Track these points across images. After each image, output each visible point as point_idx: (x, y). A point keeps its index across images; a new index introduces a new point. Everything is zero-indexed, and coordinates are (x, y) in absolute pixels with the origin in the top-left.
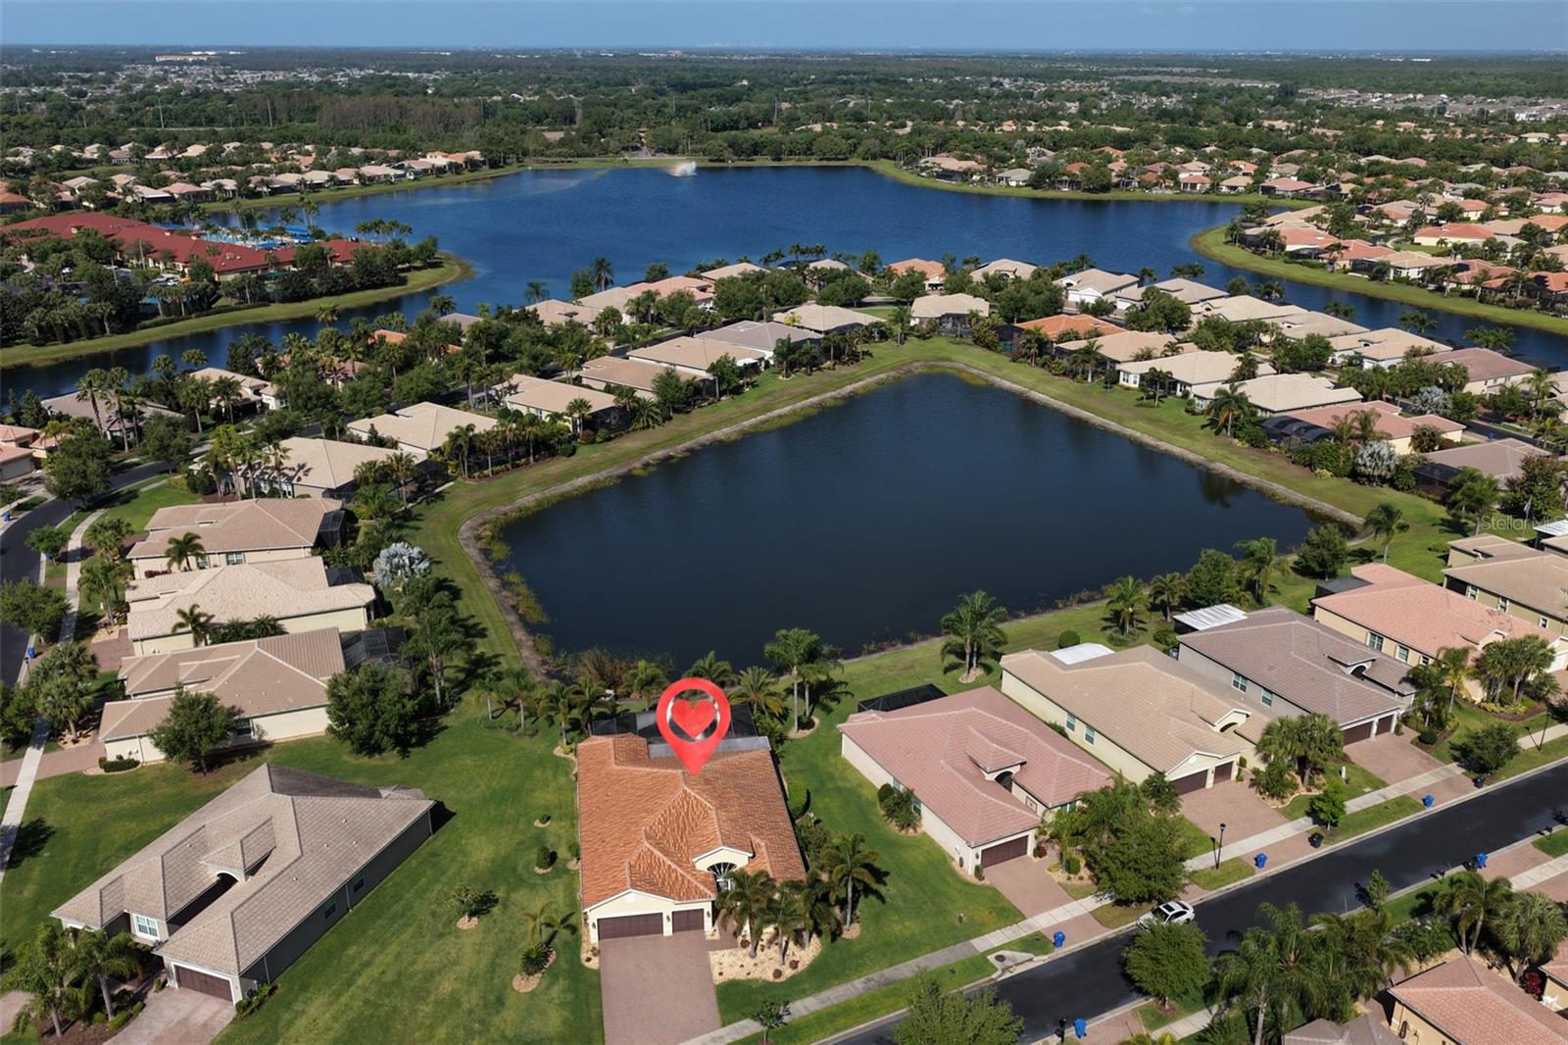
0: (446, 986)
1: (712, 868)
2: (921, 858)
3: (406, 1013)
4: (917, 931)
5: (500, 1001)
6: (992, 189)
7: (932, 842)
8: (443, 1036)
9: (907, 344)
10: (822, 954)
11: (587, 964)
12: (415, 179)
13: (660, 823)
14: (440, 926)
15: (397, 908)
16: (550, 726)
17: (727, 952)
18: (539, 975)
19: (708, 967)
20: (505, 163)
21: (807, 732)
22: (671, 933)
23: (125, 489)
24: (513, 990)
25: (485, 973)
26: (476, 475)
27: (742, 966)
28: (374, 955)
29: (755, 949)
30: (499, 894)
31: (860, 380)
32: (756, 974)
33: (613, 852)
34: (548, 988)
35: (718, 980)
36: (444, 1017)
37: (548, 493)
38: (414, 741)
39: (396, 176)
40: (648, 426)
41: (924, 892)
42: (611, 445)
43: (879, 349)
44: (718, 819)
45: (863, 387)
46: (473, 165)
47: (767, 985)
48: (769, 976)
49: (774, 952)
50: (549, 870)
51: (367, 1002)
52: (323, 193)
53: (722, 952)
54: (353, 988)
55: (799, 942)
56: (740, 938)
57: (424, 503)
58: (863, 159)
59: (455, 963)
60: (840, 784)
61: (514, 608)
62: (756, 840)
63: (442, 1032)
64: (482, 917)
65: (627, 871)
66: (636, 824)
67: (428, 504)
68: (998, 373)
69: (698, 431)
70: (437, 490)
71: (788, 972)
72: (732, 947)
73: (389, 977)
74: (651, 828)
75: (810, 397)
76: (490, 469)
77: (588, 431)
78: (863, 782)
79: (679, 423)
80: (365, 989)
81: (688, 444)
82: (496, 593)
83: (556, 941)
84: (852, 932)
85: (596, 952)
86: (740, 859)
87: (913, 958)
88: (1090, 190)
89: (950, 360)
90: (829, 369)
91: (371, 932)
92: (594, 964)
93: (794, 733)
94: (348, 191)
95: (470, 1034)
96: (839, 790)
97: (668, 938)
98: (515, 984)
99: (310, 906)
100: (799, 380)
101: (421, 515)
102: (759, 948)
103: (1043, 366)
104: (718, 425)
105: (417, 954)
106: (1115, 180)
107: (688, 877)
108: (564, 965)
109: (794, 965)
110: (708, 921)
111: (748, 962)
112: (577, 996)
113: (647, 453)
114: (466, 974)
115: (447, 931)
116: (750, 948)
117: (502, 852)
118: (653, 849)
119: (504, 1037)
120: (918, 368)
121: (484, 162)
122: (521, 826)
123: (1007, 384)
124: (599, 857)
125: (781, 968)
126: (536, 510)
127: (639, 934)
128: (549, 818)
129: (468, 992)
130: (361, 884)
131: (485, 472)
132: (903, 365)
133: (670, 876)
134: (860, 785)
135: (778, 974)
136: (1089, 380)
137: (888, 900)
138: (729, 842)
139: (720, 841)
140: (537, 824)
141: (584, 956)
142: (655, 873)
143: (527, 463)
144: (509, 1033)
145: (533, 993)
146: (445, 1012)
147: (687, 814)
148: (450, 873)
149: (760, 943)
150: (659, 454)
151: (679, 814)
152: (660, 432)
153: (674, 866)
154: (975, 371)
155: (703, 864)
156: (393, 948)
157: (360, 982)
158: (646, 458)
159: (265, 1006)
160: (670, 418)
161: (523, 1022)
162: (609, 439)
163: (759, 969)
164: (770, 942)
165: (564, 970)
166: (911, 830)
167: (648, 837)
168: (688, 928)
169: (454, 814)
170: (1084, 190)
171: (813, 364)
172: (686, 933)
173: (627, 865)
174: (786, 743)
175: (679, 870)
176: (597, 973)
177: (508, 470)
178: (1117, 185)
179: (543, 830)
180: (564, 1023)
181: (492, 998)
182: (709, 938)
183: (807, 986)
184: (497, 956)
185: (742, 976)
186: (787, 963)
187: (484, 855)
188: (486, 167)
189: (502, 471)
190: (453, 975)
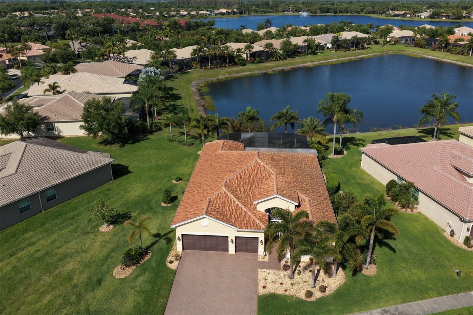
0: (70, 266)
1: (268, 210)
2: (419, 228)
3: (33, 280)
4: (423, 277)
5: (99, 282)
6: (415, 19)
7: (426, 218)
8: (46, 302)
9: (385, 46)
10: (346, 284)
11: (169, 265)
12: (215, 15)
13: (237, 178)
14: (89, 228)
15: (72, 214)
16: (200, 143)
17: (272, 271)
18: (133, 268)
19: (255, 281)
20: (244, 13)
21: (339, 156)
22: (234, 252)
24: (112, 275)
25: (100, 260)
26: (203, 68)
27: (282, 284)
28: (40, 239)
29: (294, 273)
30: (133, 214)
31: (366, 54)
32: (292, 292)
33: (203, 193)
34: (136, 278)
35: (262, 291)
36: (56, 287)
37: (231, 76)
38: (130, 142)
39: (209, 14)
40: (277, 60)
41: (425, 250)
42: (261, 64)
43: (374, 47)
44: (277, 180)
45: (367, 56)
46: (234, 13)
47: (300, 302)
48: (302, 295)
49: (307, 276)
50: (169, 205)
51: (14, 268)
53: (268, 271)
54: (13, 258)
55: (328, 272)
56: (283, 262)
57: (180, 74)
58: (366, 14)
59: (85, 251)
60: (359, 181)
61: (203, 106)
62: (302, 196)
63: (45, 300)
64: (117, 225)
65: (206, 204)
66: (222, 178)
67: (182, 74)
68: (426, 54)
69: (297, 63)
70: (187, 71)
71: (318, 294)
72: (277, 269)
73: (38, 255)
74: (230, 181)
75: (345, 57)
76: (209, 66)
77: (252, 58)
78: (374, 182)
79: (289, 60)
80: (19, 260)
81: (292, 66)
82: (198, 100)
83: (155, 246)
84: (370, 270)
85: (178, 257)
86: (289, 206)
88: (453, 19)
89: (404, 51)
90: (353, 50)
91: (47, 226)
92: (174, 266)
93: (332, 156)
95: (66, 302)
96: (359, 184)
97: (232, 255)
98: (115, 271)
100: (340, 53)
101: (177, 77)
102: (296, 272)
103: (447, 52)
104: (306, 62)
105: (65, 242)
106: (464, 15)
107: (249, 213)
108: (154, 264)
109: (323, 289)
110: (261, 248)
111: (287, 281)
112: (153, 287)
113: (274, 68)
114: (88, 259)
115: (92, 231)
116: (289, 272)
117: (148, 193)
118: (228, 193)
119: (87, 310)
120: (391, 53)
121: (237, 12)
122: (164, 181)
123: (431, 57)
124: (194, 196)
125: (313, 290)
126: (224, 80)
127: (211, 249)
128: (180, 179)
129: (81, 272)
130: (53, 197)
131: (208, 67)
132: (384, 51)
133: (236, 211)
134: (372, 183)
135: (309, 294)
136: (470, 55)
137: (397, 251)
138: (281, 192)
139: (275, 191)
140: (174, 182)
141: (169, 259)
142: (226, 208)
143: (225, 66)
144: (92, 308)
145: (123, 280)
146: (58, 283)
147: (256, 175)
148: (112, 200)
149: (298, 268)
150: (280, 68)
151: (250, 175)
152: (281, 62)
153: (240, 205)
154: (415, 54)
155: (262, 208)
156: (54, 237)
157: (19, 255)
158: (274, 69)
160: (287, 59)
161: (107, 300)
162: (260, 62)
163: (295, 287)
164: (305, 268)
165: (152, 267)
166: (409, 210)
167: (226, 185)
168: (247, 251)
169: (130, 172)
170: (451, 19)
171: (347, 48)
172: (245, 254)
173: (208, 200)
174: (327, 160)
175: (244, 209)
176: (174, 272)
177: (217, 67)
178: (465, 17)
179: (175, 185)
180: (135, 307)
181: (95, 279)
182: (260, 259)
183: (332, 308)
184: (113, 250)
185: (280, 291)
186: (318, 287)
187: (136, 193)
188: (238, 14)
189: (215, 68)
190: (78, 259)
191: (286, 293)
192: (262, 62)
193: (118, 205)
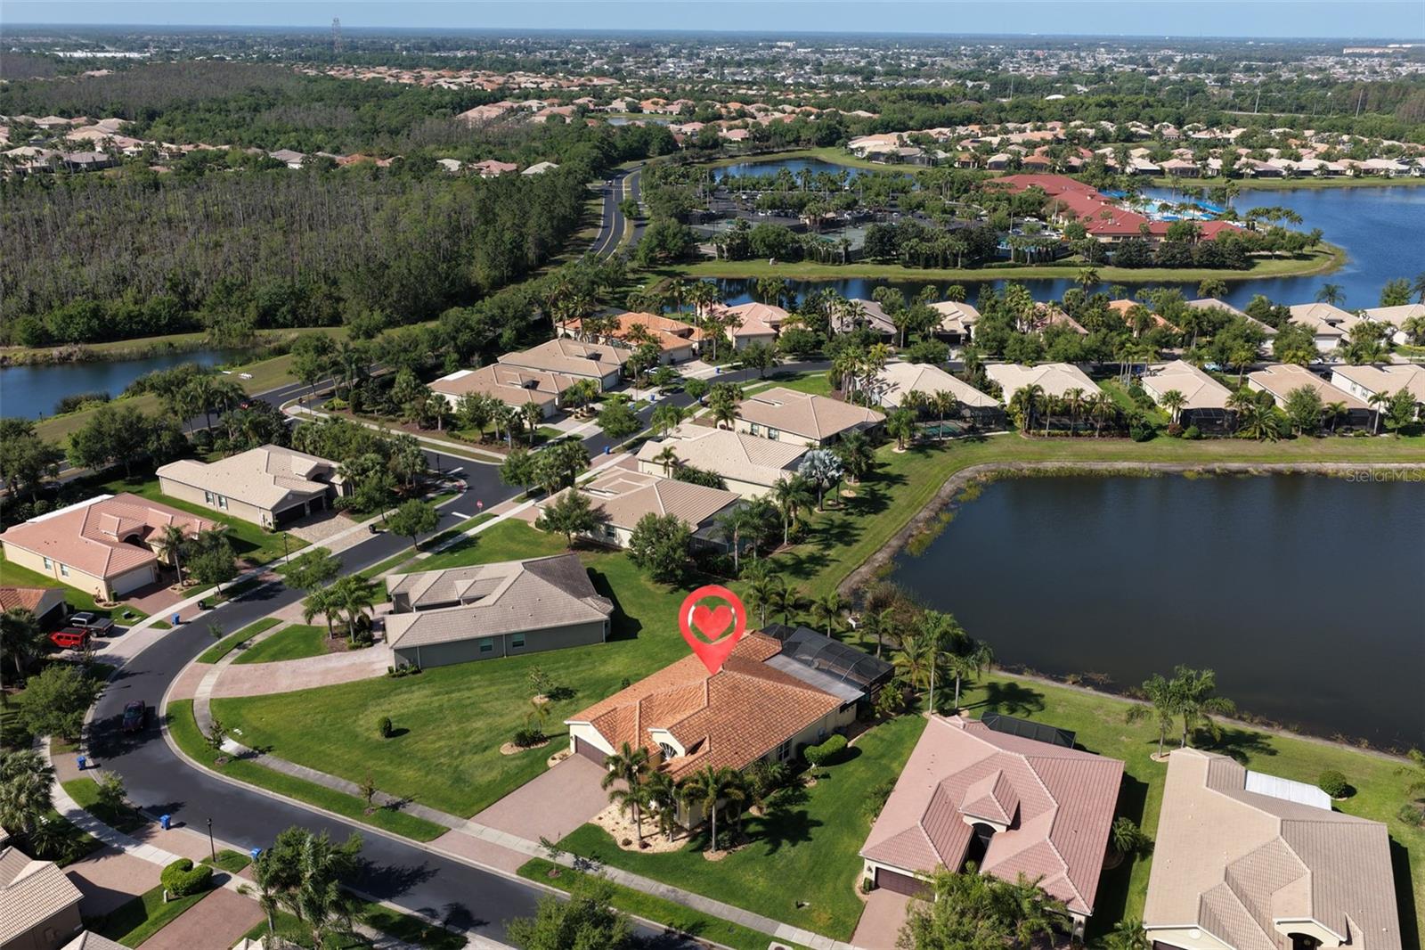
0: (478, 724)
1: (663, 744)
3: (443, 723)
4: (757, 889)
5: (485, 749)
8: (437, 746)
10: (672, 853)
11: (550, 761)
14: (528, 692)
18: (520, 749)
19: (600, 809)
23: (802, 373)
24: (499, 748)
25: (504, 730)
26: (1033, 431)
27: (616, 824)
28: (480, 686)
30: (578, 695)
34: (514, 759)
35: (593, 820)
36: (453, 737)
37: (1080, 465)
38: (689, 585)
39: (1399, 171)
41: (811, 870)
42: (1196, 443)
44: (696, 714)
47: (613, 844)
48: (620, 840)
51: (440, 706)
52: (1308, 180)
54: (446, 696)
55: (670, 836)
57: (963, 440)
59: (501, 716)
61: (910, 536)
62: (707, 744)
64: (552, 700)
65: (606, 712)
67: (966, 442)
69: (1310, 457)
70: (988, 434)
71: (635, 847)
73: (467, 701)
76: (1049, 431)
77: (1178, 425)
80: (449, 700)
82: (915, 522)
84: (713, 855)
85: (563, 758)
86: (679, 750)
87: (722, 901)
91: (496, 674)
92: (553, 763)
94: (1337, 180)
95: (449, 753)
98: (504, 745)
99: (465, 636)
101: (948, 448)
104: (1341, 458)
105: (496, 698)
107: (637, 739)
108: (540, 754)
109: (645, 846)
111: (624, 825)
112: (518, 773)
114: (496, 724)
115: (526, 696)
119: (457, 767)
125: (634, 841)
129: (481, 733)
130: (521, 643)
131: (1042, 431)
135: (627, 843)
137: (775, 855)
139: (670, 726)
141: (554, 756)
142: (623, 724)
143: (1090, 436)
144: (462, 767)
145: (503, 756)
146: (457, 735)
147: (686, 700)
148: (579, 669)
150: (1236, 465)
151: (683, 696)
155: (658, 738)
156: (492, 688)
157: (453, 695)
158: (1216, 465)
159: (403, 678)
160: (1295, 437)
161: (476, 766)
162: (1198, 438)
163: (623, 832)
165: (535, 755)
169: (634, 638)
173: (612, 708)
176: (547, 769)
177: (1067, 436)
180: (490, 781)
181: (485, 744)
185: (608, 829)
187: (611, 670)
189: (1061, 435)
190: (490, 721)
191: (612, 833)
192: (1206, 438)
193: (577, 677)
